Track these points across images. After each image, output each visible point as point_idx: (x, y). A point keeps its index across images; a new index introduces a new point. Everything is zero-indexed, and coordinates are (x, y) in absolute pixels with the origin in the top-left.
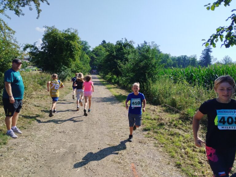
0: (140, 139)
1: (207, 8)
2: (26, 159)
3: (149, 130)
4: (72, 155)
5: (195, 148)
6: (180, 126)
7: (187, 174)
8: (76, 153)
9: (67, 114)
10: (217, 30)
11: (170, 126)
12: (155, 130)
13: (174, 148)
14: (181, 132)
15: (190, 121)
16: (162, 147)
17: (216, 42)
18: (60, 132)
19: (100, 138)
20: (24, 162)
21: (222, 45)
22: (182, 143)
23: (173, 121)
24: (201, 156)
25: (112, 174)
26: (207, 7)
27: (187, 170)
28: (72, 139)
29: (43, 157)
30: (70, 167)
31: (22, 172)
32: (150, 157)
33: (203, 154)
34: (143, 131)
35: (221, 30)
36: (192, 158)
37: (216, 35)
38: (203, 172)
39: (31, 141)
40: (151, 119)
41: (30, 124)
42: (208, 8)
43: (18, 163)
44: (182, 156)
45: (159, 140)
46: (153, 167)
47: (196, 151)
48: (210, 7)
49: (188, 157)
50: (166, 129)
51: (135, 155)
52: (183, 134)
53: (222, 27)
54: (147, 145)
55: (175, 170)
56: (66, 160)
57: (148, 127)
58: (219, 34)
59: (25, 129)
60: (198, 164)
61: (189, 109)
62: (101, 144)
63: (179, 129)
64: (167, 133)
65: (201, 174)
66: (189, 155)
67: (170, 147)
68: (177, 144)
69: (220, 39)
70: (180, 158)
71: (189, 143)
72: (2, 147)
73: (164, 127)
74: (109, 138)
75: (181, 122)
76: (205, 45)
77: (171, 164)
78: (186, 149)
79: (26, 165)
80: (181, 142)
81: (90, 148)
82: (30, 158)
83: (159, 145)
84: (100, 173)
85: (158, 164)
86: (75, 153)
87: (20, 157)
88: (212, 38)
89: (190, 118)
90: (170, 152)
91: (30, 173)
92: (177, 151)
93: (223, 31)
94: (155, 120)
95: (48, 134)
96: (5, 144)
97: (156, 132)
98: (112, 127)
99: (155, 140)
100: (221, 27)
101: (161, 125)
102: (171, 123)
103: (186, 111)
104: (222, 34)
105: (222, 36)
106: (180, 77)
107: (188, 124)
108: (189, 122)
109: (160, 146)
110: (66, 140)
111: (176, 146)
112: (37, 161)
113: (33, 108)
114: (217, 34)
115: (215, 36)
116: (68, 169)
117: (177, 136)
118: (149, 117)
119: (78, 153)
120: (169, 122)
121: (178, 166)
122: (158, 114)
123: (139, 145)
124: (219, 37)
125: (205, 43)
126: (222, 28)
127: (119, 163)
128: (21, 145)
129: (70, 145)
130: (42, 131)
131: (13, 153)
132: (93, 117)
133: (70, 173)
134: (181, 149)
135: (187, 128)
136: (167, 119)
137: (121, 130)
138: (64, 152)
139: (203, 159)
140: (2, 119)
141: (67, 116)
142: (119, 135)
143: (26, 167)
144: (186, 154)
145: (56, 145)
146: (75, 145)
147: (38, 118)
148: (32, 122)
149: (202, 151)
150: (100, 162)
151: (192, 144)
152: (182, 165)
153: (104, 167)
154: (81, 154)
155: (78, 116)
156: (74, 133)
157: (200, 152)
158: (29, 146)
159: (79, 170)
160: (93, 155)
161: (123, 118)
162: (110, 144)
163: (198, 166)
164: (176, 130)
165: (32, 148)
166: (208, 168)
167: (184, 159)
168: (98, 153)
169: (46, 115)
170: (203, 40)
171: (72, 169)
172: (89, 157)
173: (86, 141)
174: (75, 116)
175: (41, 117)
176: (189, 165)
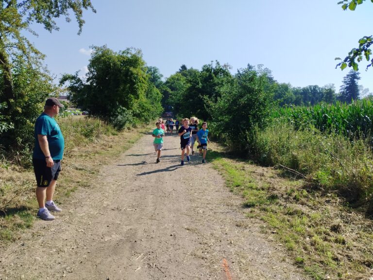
0: (238, 220)
1: (343, 7)
2: (59, 251)
3: (253, 206)
4: (129, 245)
5: (329, 235)
6: (303, 200)
7: (313, 277)
8: (136, 241)
9: (124, 181)
10: (359, 42)
11: (287, 199)
12: (263, 206)
13: (293, 236)
14: (305, 209)
15: (320, 192)
16: (273, 233)
17: (359, 61)
18: (113, 210)
19: (174, 219)
20: (56, 256)
21: (368, 66)
22: (306, 227)
23: (293, 191)
24: (338, 248)
25: (191, 275)
26: (342, 4)
27: (313, 271)
28: (130, 219)
29: (85, 248)
30: (125, 263)
31: (52, 271)
32: (253, 250)
33: (340, 245)
34: (242, 207)
35: (366, 41)
36: (323, 251)
37: (357, 50)
38: (339, 275)
39: (68, 223)
40: (257, 189)
41: (68, 197)
42: (345, 7)
43: (48, 256)
44: (305, 249)
45: (268, 223)
46: (258, 266)
47: (330, 241)
48: (348, 5)
49: (316, 249)
50: (281, 205)
51: (229, 246)
52: (309, 213)
53: (368, 36)
54: (248, 230)
55: (294, 270)
56: (121, 253)
57: (251, 201)
58: (364, 48)
59: (60, 204)
60: (331, 260)
61: (320, 172)
62: (175, 229)
63: (303, 204)
64: (282, 211)
65: (336, 277)
66: (317, 246)
67: (287, 234)
68: (298, 229)
69: (365, 56)
70: (302, 252)
71: (319, 227)
72: (24, 233)
73: (278, 201)
74: (188, 219)
75: (305, 193)
76: (341, 67)
77: (287, 260)
78: (313, 236)
79: (60, 260)
80: (305, 225)
81: (158, 235)
82: (66, 250)
83: (268, 230)
84: (172, 274)
85: (266, 261)
86: (134, 241)
87: (50, 248)
88: (352, 55)
89: (321, 186)
90: (286, 242)
91: (65, 272)
92: (298, 240)
93: (369, 43)
94: (263, 189)
95: (93, 212)
96: (28, 227)
97: (265, 210)
98: (194, 201)
99: (262, 222)
100: (366, 37)
101: (273, 198)
102: (290, 195)
103: (314, 176)
104: (368, 48)
105: (369, 52)
106: (304, 120)
107: (317, 196)
108: (319, 193)
109: (270, 231)
110: (121, 221)
111: (297, 232)
112: (76, 253)
113: (73, 172)
114: (360, 49)
115: (357, 53)
116: (123, 266)
117: (299, 216)
118: (254, 185)
119: (138, 242)
120: (287, 194)
121: (299, 264)
122: (269, 180)
123: (236, 231)
124: (363, 53)
125: (339, 64)
126: (368, 38)
127: (203, 258)
128: (52, 230)
129: (127, 229)
130: (85, 209)
131: (40, 241)
132: (165, 185)
133: (126, 273)
134: (305, 238)
135: (316, 203)
136: (283, 189)
137: (208, 205)
138: (117, 239)
139: (341, 253)
140: (25, 189)
141: (125, 184)
142: (205, 213)
143: (59, 263)
144: (313, 245)
145: (107, 229)
146: (136, 230)
147: (80, 188)
148: (71, 193)
149: (340, 240)
150: (172, 255)
151: (324, 228)
152: (305, 262)
153: (178, 264)
154: (144, 244)
155: (142, 184)
156: (134, 210)
157: (336, 241)
158: (64, 231)
159: (139, 269)
160: (162, 245)
161: (212, 187)
162: (190, 228)
163: (332, 265)
164: (297, 205)
165: (69, 233)
166: (349, 267)
167: (309, 254)
168: (170, 243)
169: (93, 182)
170: (336, 59)
171: (130, 267)
172: (156, 248)
173: (152, 223)
174: (137, 185)
175: (85, 186)
176: (316, 263)
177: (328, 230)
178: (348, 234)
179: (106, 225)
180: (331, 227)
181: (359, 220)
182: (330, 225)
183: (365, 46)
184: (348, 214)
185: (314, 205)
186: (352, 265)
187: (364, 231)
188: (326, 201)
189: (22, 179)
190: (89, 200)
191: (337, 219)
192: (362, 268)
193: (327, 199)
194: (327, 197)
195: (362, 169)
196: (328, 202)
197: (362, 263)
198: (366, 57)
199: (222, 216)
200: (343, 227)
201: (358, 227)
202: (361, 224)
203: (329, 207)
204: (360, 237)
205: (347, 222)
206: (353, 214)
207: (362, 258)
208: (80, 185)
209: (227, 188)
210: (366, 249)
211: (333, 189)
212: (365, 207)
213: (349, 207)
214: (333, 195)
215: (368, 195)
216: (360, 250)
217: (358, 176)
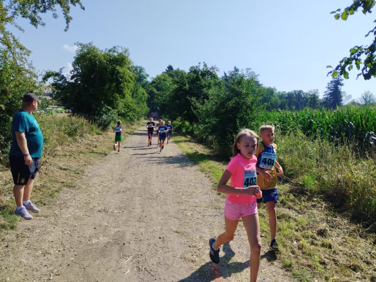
1: (335, 16)
2: (45, 253)
4: (118, 247)
5: (315, 239)
6: (291, 204)
7: (301, 281)
8: (124, 244)
9: (110, 183)
10: (350, 51)
13: (281, 239)
14: (292, 213)
15: (307, 197)
17: (349, 70)
18: (100, 211)
19: (163, 222)
20: (42, 258)
21: (358, 75)
22: (293, 231)
24: (325, 252)
25: (181, 278)
26: (335, 14)
27: (301, 275)
28: (118, 222)
29: (72, 250)
30: (114, 266)
31: (39, 273)
32: (243, 253)
33: (327, 249)
35: (357, 51)
36: (310, 255)
37: (348, 59)
38: (326, 278)
39: (52, 224)
41: (53, 198)
42: (337, 17)
43: (33, 258)
44: (293, 252)
47: (316, 245)
48: (341, 15)
49: (304, 253)
52: (296, 217)
53: (359, 46)
55: (282, 273)
56: (109, 256)
58: (355, 57)
59: (45, 204)
60: (318, 264)
61: (306, 177)
62: (163, 231)
63: (289, 208)
65: (324, 281)
66: (304, 250)
68: (286, 233)
69: (356, 65)
70: (290, 256)
71: (306, 231)
72: (8, 234)
74: (176, 221)
75: (292, 197)
76: (332, 75)
77: (275, 264)
78: (301, 240)
79: (46, 263)
80: (292, 229)
81: (147, 237)
82: (52, 252)
84: (162, 277)
86: (122, 244)
87: (36, 249)
88: (343, 64)
89: (307, 191)
91: (52, 274)
92: (286, 243)
93: (360, 52)
95: (80, 214)
96: (12, 228)
98: (182, 203)
100: (357, 47)
103: (300, 180)
104: (359, 58)
105: (359, 61)
106: (291, 125)
107: (304, 201)
108: (305, 198)
110: (108, 223)
111: (284, 236)
112: (63, 255)
113: (57, 172)
114: (351, 58)
115: (348, 61)
117: (286, 220)
119: (127, 245)
121: (287, 267)
124: (354, 62)
125: (331, 72)
126: (359, 48)
127: (192, 261)
128: (37, 231)
129: (115, 231)
130: (71, 209)
131: (25, 243)
132: (152, 187)
133: (115, 276)
134: (292, 241)
135: (302, 208)
137: (196, 208)
138: (105, 242)
139: (328, 257)
140: (8, 188)
141: (111, 185)
142: (194, 216)
143: (46, 266)
144: (301, 249)
145: (94, 231)
146: (124, 232)
147: (65, 189)
148: (56, 194)
149: (327, 244)
150: (161, 258)
151: (311, 232)
152: (293, 266)
153: (168, 267)
154: (133, 246)
155: (128, 185)
156: (121, 212)
157: (323, 245)
158: (50, 232)
159: (128, 272)
160: (151, 247)
161: (200, 190)
162: (179, 230)
163: (319, 269)
164: (284, 209)
165: (55, 235)
166: (336, 271)
167: (296, 257)
168: (159, 245)
169: (78, 182)
170: (328, 67)
171: (119, 270)
172: (144, 250)
173: (141, 226)
174: (123, 186)
175: (70, 187)
176: (304, 267)
177: (315, 234)
178: (334, 239)
179: (93, 227)
180: (318, 231)
181: (344, 224)
182: (317, 229)
183: (356, 56)
184: (334, 219)
185: (301, 209)
186: (338, 269)
187: (350, 236)
188: (312, 205)
189: (4, 178)
190: (74, 201)
191: (323, 223)
192: (348, 272)
193: (313, 204)
194: (313, 201)
195: (347, 175)
196: (314, 206)
197: (347, 267)
198: (357, 67)
199: (211, 220)
200: (329, 232)
201: (344, 232)
202: (347, 228)
203: (315, 211)
204: (346, 242)
205: (332, 227)
206: (338, 219)
207: (348, 263)
208: (64, 186)
209: (214, 191)
210: (352, 254)
211: (319, 194)
212: (350, 212)
213: (334, 211)
214: (319, 200)
215: (353, 200)
216: (346, 254)
217: (344, 181)
